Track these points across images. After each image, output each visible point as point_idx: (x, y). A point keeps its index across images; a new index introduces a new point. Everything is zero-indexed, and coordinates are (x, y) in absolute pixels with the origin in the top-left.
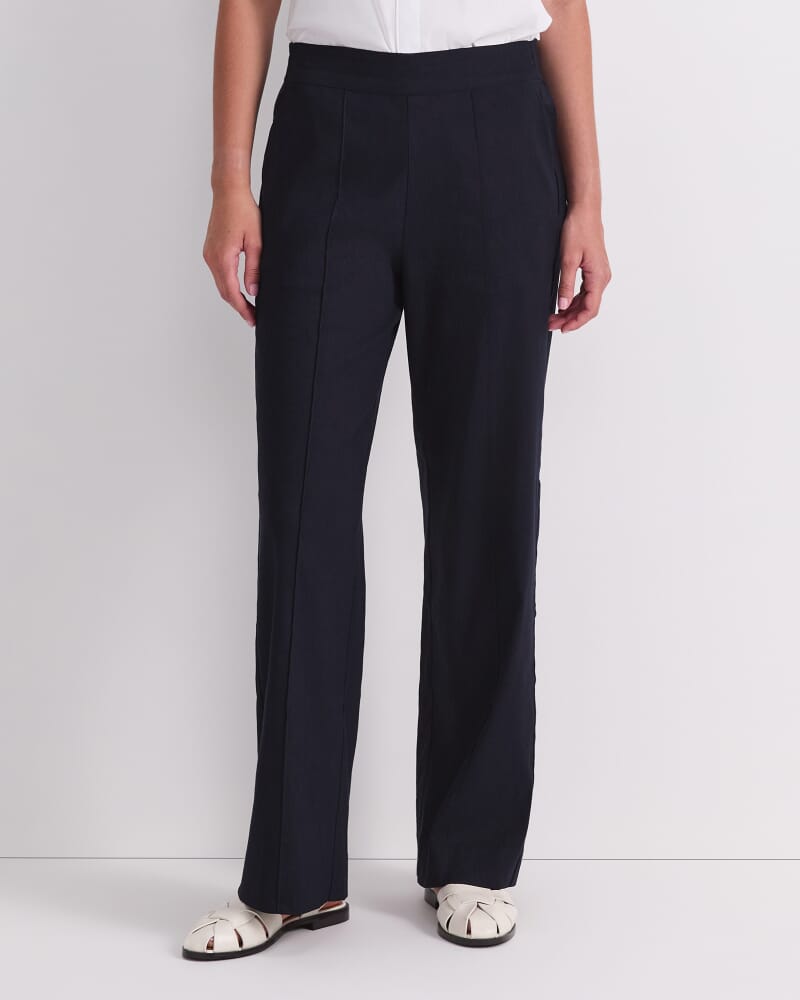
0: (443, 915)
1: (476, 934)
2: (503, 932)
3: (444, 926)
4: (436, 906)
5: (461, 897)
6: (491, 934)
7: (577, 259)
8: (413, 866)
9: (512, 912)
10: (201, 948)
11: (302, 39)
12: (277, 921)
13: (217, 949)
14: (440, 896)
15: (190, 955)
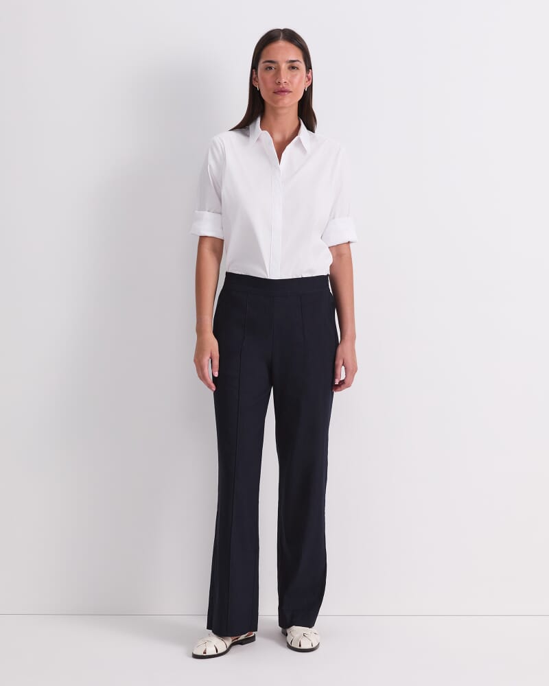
0: (289, 639)
1: (303, 647)
2: (314, 646)
3: (290, 643)
4: (287, 635)
5: (297, 632)
6: (309, 647)
7: (341, 363)
8: (277, 618)
9: (318, 637)
10: (201, 653)
11: (230, 271)
12: (229, 641)
13: (208, 654)
14: (288, 631)
15: (196, 656)
